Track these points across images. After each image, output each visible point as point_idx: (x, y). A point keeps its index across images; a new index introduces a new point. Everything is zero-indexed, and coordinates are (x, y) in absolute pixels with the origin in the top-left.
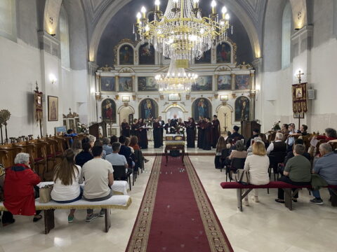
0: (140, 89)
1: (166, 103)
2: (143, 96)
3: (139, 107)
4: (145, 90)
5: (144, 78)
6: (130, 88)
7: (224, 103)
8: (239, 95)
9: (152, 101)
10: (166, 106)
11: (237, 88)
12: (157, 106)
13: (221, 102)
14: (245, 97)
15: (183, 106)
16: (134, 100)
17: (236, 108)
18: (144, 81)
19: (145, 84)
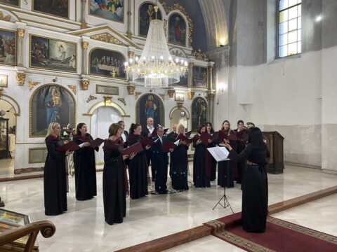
1: (92, 98)
2: (43, 77)
3: (32, 101)
4: (47, 67)
5: (47, 40)
7: (180, 104)
8: (196, 95)
9: (61, 89)
11: (194, 85)
16: (21, 84)
18: (45, 47)
19: (48, 54)
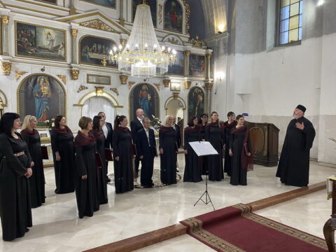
0: (21, 50)
1: (82, 88)
2: (30, 66)
3: (20, 92)
5: (34, 27)
7: (175, 94)
8: (193, 84)
9: (50, 79)
13: (171, 94)
14: (200, 88)
15: (114, 95)
16: (7, 73)
18: (32, 35)
19: (35, 42)
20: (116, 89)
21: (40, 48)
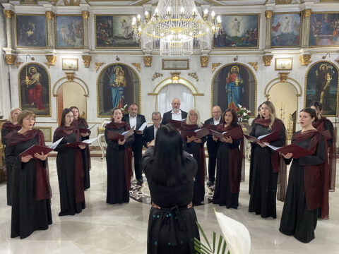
0: (101, 43)
1: (157, 75)
2: (107, 57)
3: (99, 82)
4: (112, 45)
5: (110, 17)
6: (78, 40)
7: (283, 75)
8: (316, 58)
9: (125, 68)
10: (157, 80)
11: (313, 43)
12: (138, 82)
13: (276, 75)
14: (328, 63)
15: (194, 81)
16: (87, 66)
17: (308, 87)
18: (109, 25)
19: (112, 32)
20: (195, 74)
21: (116, 37)
